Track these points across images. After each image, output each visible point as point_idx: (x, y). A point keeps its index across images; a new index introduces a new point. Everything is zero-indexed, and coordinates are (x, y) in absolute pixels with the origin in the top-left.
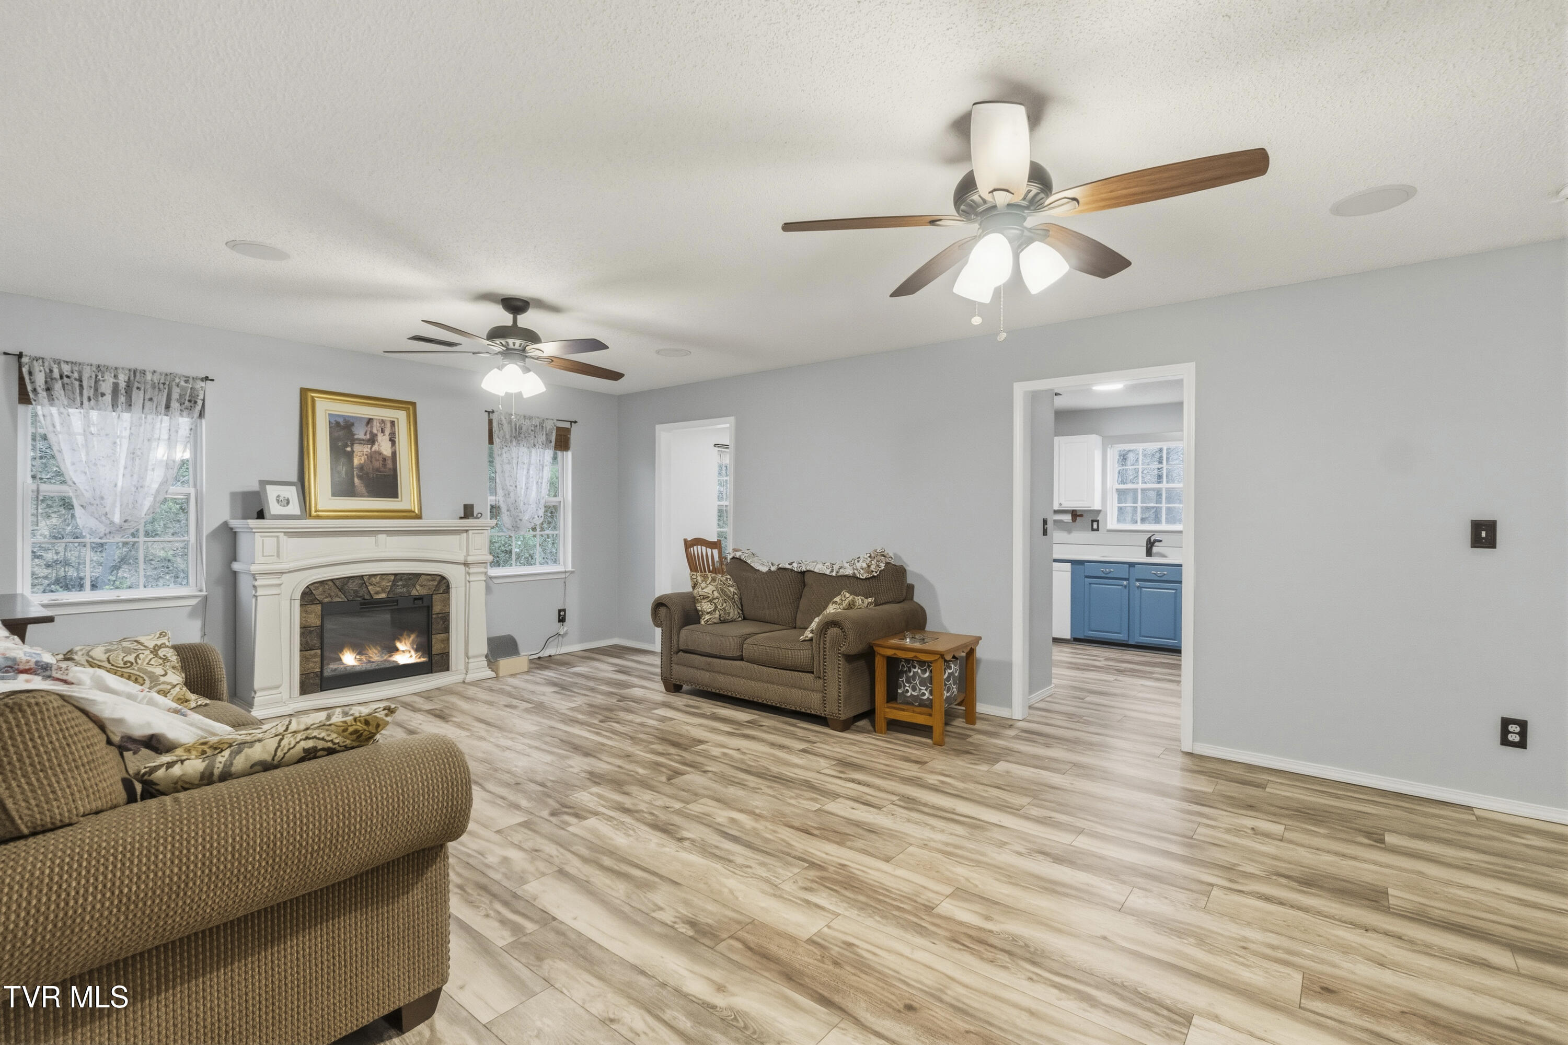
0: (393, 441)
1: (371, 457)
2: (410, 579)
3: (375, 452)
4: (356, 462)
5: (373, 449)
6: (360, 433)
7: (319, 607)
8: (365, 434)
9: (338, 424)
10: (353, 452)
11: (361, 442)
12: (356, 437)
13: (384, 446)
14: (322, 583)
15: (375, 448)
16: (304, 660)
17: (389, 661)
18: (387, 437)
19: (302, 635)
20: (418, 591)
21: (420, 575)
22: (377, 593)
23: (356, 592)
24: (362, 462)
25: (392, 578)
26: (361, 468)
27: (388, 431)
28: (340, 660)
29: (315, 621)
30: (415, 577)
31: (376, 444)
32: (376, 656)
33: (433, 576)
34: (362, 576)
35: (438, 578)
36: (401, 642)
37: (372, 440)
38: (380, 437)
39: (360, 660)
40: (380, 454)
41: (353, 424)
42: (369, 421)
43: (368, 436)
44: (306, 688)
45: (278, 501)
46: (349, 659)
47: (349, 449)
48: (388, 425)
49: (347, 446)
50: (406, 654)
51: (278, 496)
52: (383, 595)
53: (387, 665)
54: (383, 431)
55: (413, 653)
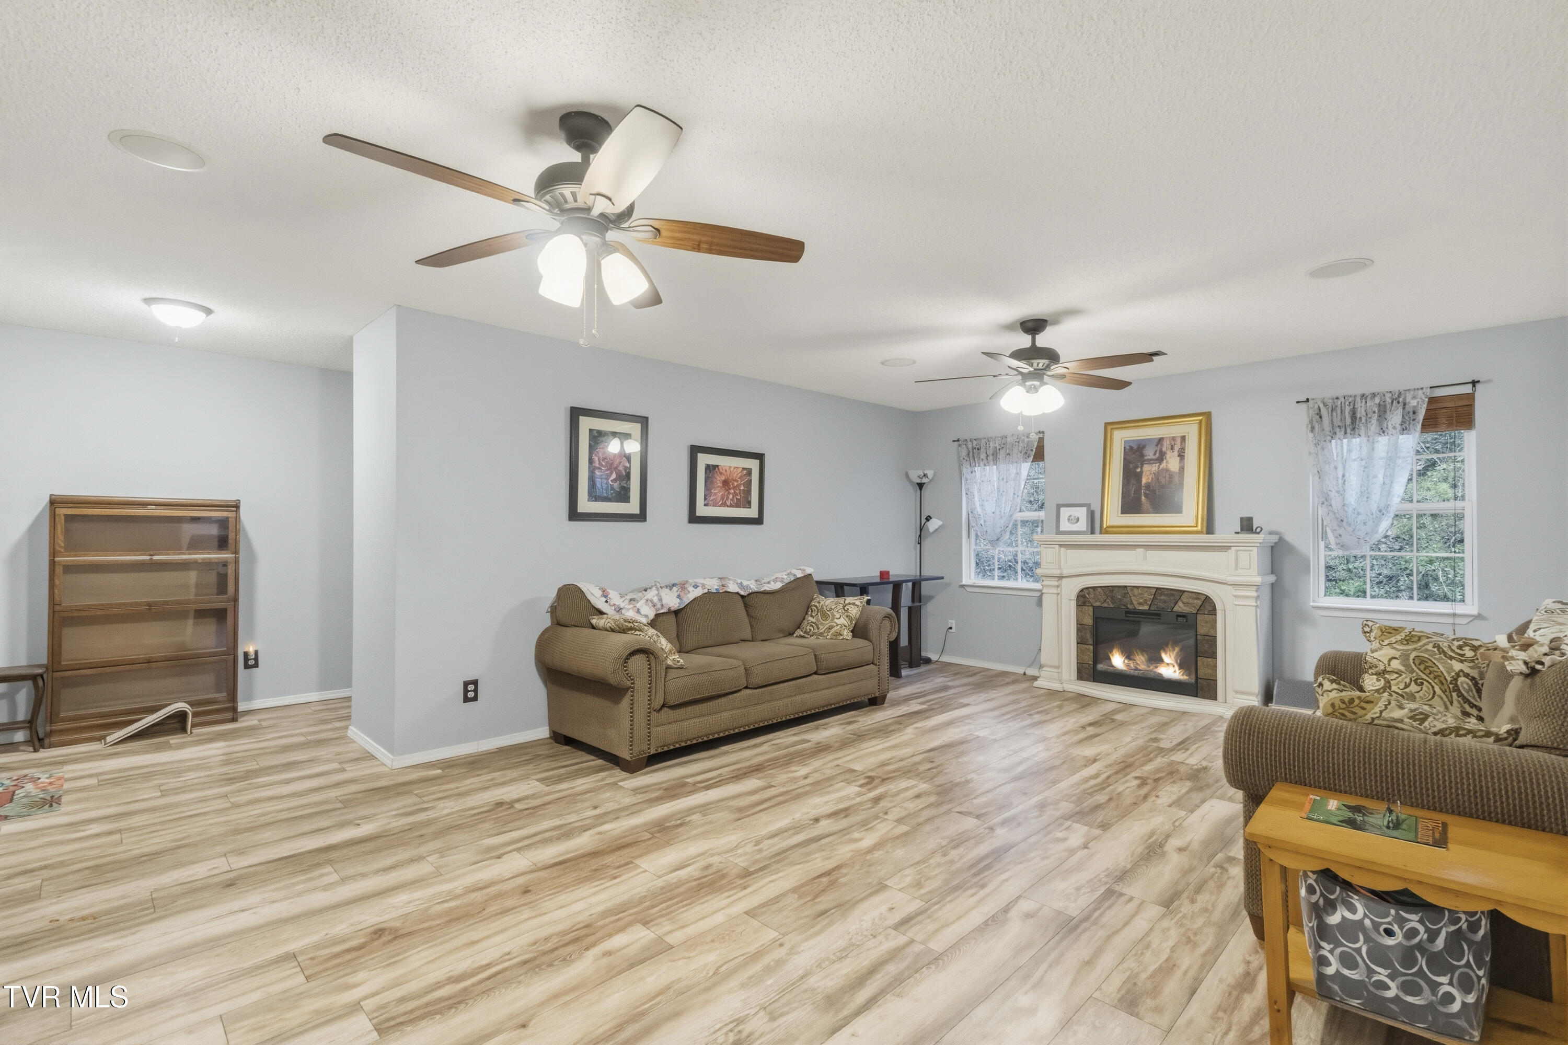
0: (1181, 456)
1: (1157, 475)
2: (1173, 595)
3: (1163, 469)
4: (1144, 481)
5: (1161, 467)
6: (1150, 453)
7: (1091, 609)
8: (1155, 454)
9: (1131, 448)
10: (1142, 472)
11: (1150, 462)
12: (1146, 458)
13: (1172, 463)
14: (1094, 588)
15: (1163, 465)
16: (1080, 653)
17: (1155, 672)
18: (1176, 453)
19: (1078, 630)
20: (1180, 607)
21: (1185, 591)
22: (1140, 604)
23: (1121, 600)
24: (1150, 481)
25: (1154, 591)
26: (1148, 486)
27: (1177, 448)
28: (1110, 659)
29: (1089, 621)
30: (1179, 594)
31: (1165, 461)
32: (1141, 662)
33: (1197, 595)
34: (1126, 587)
35: (1203, 598)
36: (1166, 654)
37: (1161, 458)
38: (1169, 454)
39: (1128, 665)
40: (1167, 470)
41: (1144, 447)
42: (1160, 440)
43: (1157, 455)
44: (1081, 676)
45: (1069, 520)
46: (1118, 661)
47: (1139, 470)
48: (1179, 441)
49: (1137, 467)
50: (1170, 669)
51: (1070, 516)
52: (1146, 608)
53: (1151, 675)
54: (1172, 448)
55: (1177, 668)
